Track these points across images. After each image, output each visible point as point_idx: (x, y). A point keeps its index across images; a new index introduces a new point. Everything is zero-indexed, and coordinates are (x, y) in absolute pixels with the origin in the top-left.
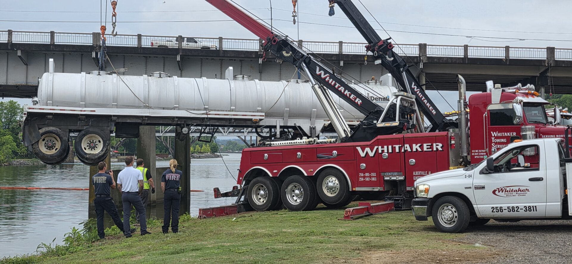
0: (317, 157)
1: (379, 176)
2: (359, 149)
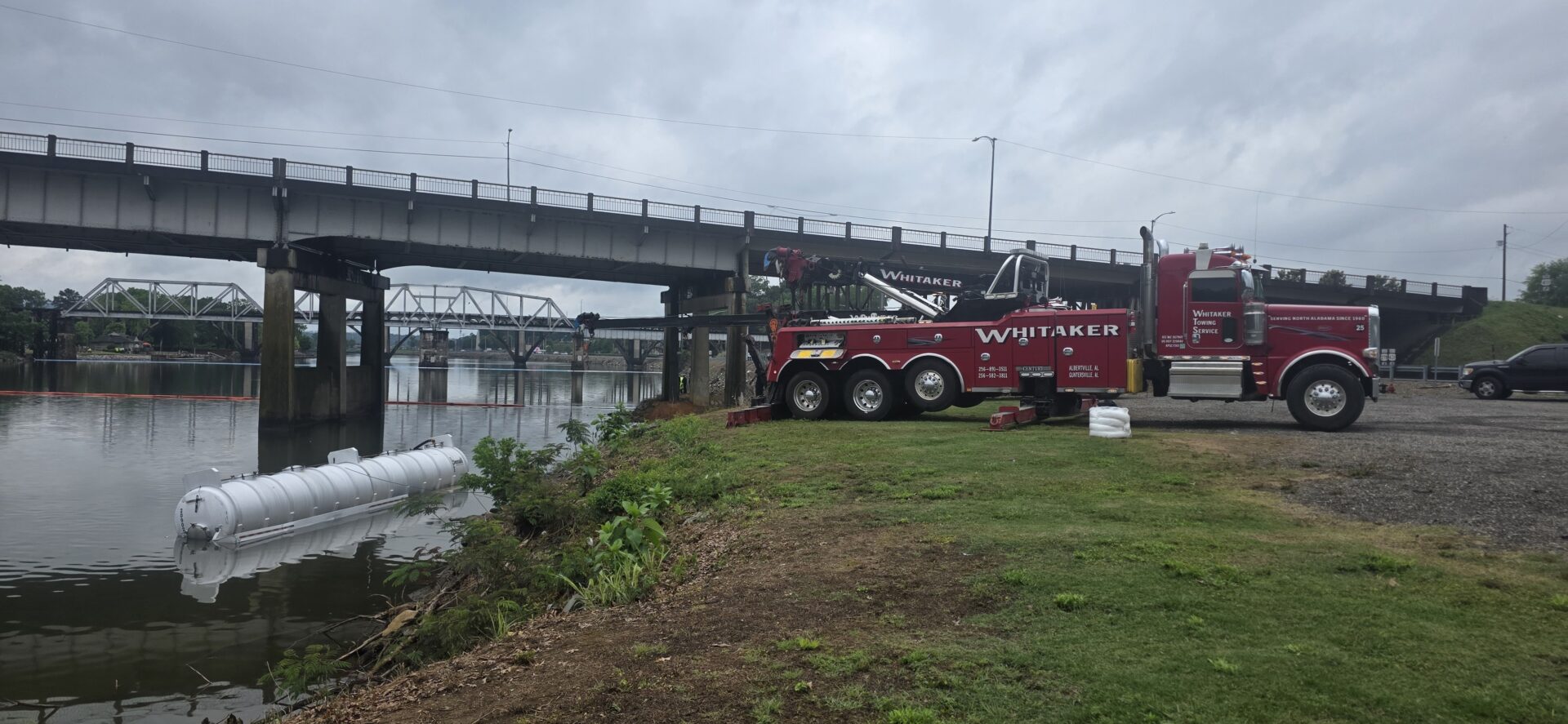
0: (909, 343)
1: (1012, 372)
2: (980, 332)
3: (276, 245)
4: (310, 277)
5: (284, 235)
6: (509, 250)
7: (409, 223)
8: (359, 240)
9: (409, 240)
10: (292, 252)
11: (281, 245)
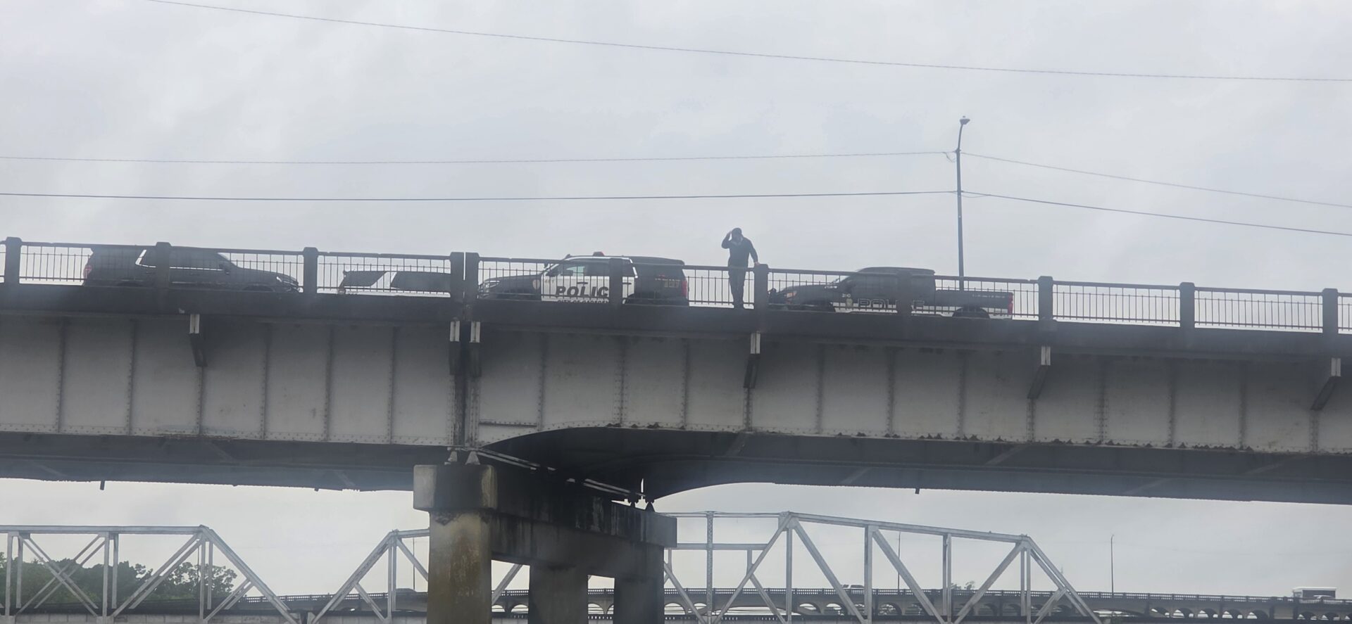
3: (453, 457)
4: (520, 526)
5: (469, 432)
6: (985, 439)
7: (750, 384)
8: (635, 432)
9: (750, 429)
10: (489, 473)
11: (463, 456)
